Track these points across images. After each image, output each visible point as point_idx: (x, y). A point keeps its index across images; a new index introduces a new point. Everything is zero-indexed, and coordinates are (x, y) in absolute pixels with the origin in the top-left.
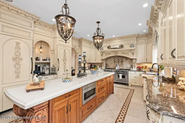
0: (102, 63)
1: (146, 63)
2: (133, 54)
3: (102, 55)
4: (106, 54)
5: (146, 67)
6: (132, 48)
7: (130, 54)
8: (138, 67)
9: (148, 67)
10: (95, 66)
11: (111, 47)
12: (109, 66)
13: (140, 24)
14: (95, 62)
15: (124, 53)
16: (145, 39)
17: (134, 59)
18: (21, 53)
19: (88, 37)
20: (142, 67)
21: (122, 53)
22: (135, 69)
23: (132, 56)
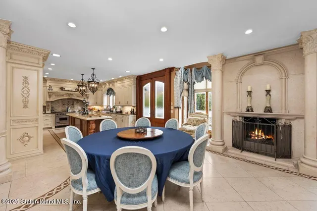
0: (46, 106)
1: (96, 105)
3: (50, 96)
4: (57, 96)
11: (65, 89)
12: (56, 109)
17: (87, 102)
20: (92, 109)
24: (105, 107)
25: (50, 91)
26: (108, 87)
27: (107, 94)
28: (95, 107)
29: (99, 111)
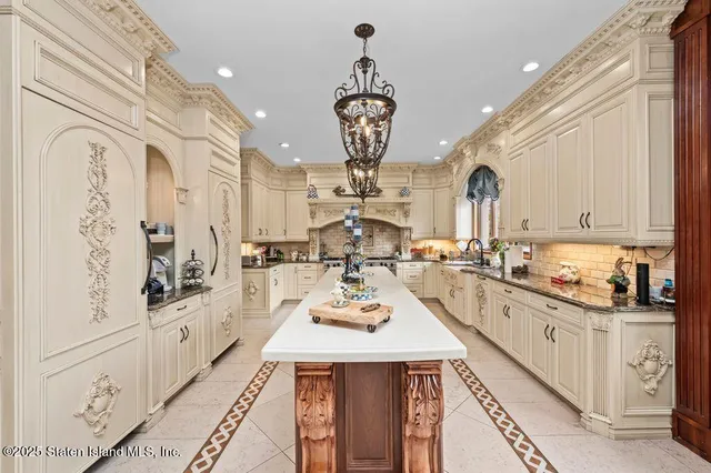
0: (308, 243)
1: (434, 238)
2: (406, 214)
3: (313, 215)
4: (329, 212)
5: (431, 248)
6: (404, 200)
7: (397, 213)
8: (412, 250)
9: (434, 248)
10: (279, 252)
11: (344, 191)
12: (332, 250)
13: (443, 143)
14: (282, 239)
15: (383, 212)
16: (430, 178)
17: (407, 228)
18: (109, 198)
19: (285, 149)
20: (424, 250)
21: (378, 211)
22: (407, 255)
23: (403, 220)
24: (462, 246)
25: (312, 200)
26: (469, 165)
27: (471, 195)
28: (430, 243)
29: (443, 257)
